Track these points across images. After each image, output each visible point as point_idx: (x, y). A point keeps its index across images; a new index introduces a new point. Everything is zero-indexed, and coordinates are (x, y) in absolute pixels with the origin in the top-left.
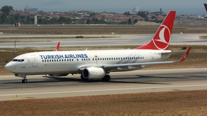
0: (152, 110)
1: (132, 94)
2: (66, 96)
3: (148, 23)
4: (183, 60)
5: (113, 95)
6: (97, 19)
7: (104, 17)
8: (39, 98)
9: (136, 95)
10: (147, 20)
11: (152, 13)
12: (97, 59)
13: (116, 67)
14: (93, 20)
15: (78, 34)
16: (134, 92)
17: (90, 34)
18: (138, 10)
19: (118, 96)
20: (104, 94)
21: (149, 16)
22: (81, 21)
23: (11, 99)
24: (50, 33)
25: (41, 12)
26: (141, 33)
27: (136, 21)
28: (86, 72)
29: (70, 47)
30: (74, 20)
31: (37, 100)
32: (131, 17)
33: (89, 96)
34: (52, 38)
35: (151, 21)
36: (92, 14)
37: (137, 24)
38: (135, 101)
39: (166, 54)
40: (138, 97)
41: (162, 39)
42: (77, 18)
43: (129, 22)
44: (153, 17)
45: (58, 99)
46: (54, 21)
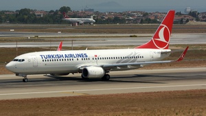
0: (202, 107)
1: (183, 91)
2: (120, 93)
3: (199, 23)
4: (180, 59)
5: (165, 92)
6: (150, 19)
7: (156, 17)
8: (94, 94)
9: (187, 91)
10: (197, 20)
11: (203, 13)
12: (96, 58)
13: (116, 66)
14: (146, 20)
15: (132, 33)
16: (185, 89)
17: (143, 33)
18: (189, 10)
19: (170, 92)
20: (156, 91)
21: (200, 16)
22: (135, 21)
23: (68, 95)
24: (105, 33)
25: (97, 13)
26: (192, 32)
27: (187, 21)
28: (85, 71)
29: (124, 46)
30: (128, 20)
31: (92, 96)
32: (182, 17)
33: (142, 93)
34: (107, 37)
35: (202, 21)
36: (145, 14)
37: (188, 24)
38: (185, 98)
39: (166, 53)
40: (189, 94)
41: (162, 38)
42: (131, 18)
43: (181, 21)
44: (204, 17)
45: (112, 95)
46: (109, 21)
